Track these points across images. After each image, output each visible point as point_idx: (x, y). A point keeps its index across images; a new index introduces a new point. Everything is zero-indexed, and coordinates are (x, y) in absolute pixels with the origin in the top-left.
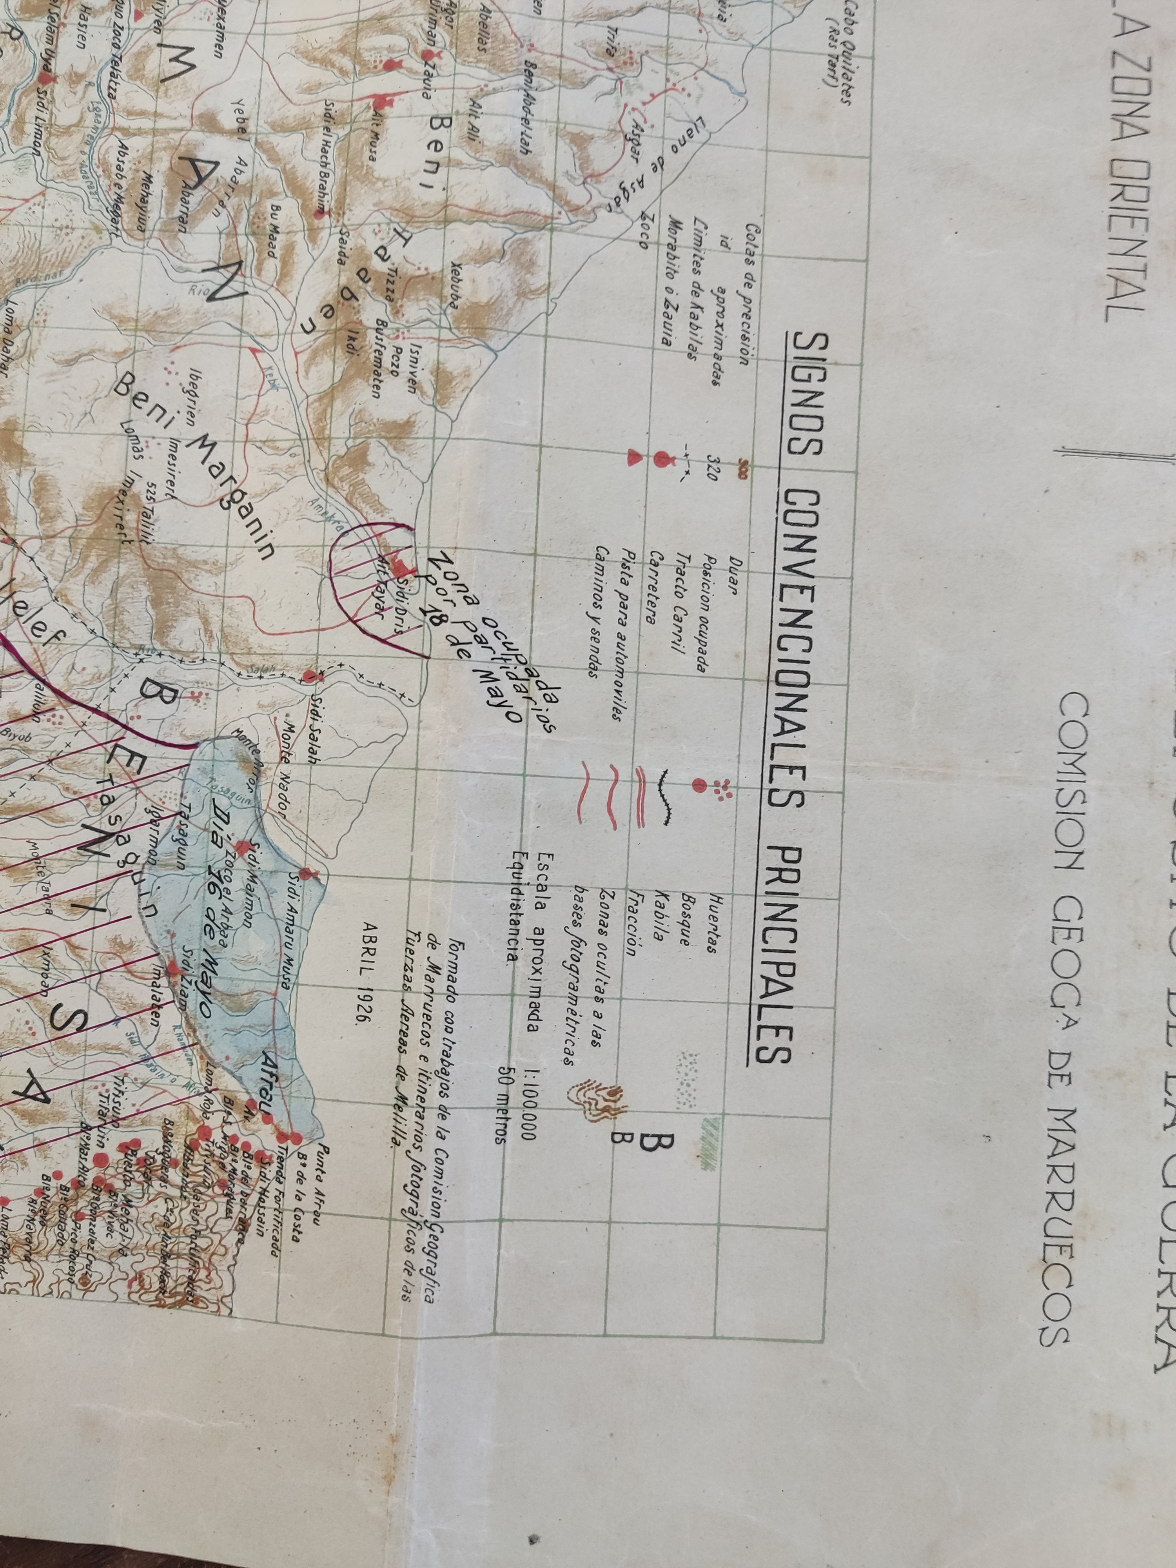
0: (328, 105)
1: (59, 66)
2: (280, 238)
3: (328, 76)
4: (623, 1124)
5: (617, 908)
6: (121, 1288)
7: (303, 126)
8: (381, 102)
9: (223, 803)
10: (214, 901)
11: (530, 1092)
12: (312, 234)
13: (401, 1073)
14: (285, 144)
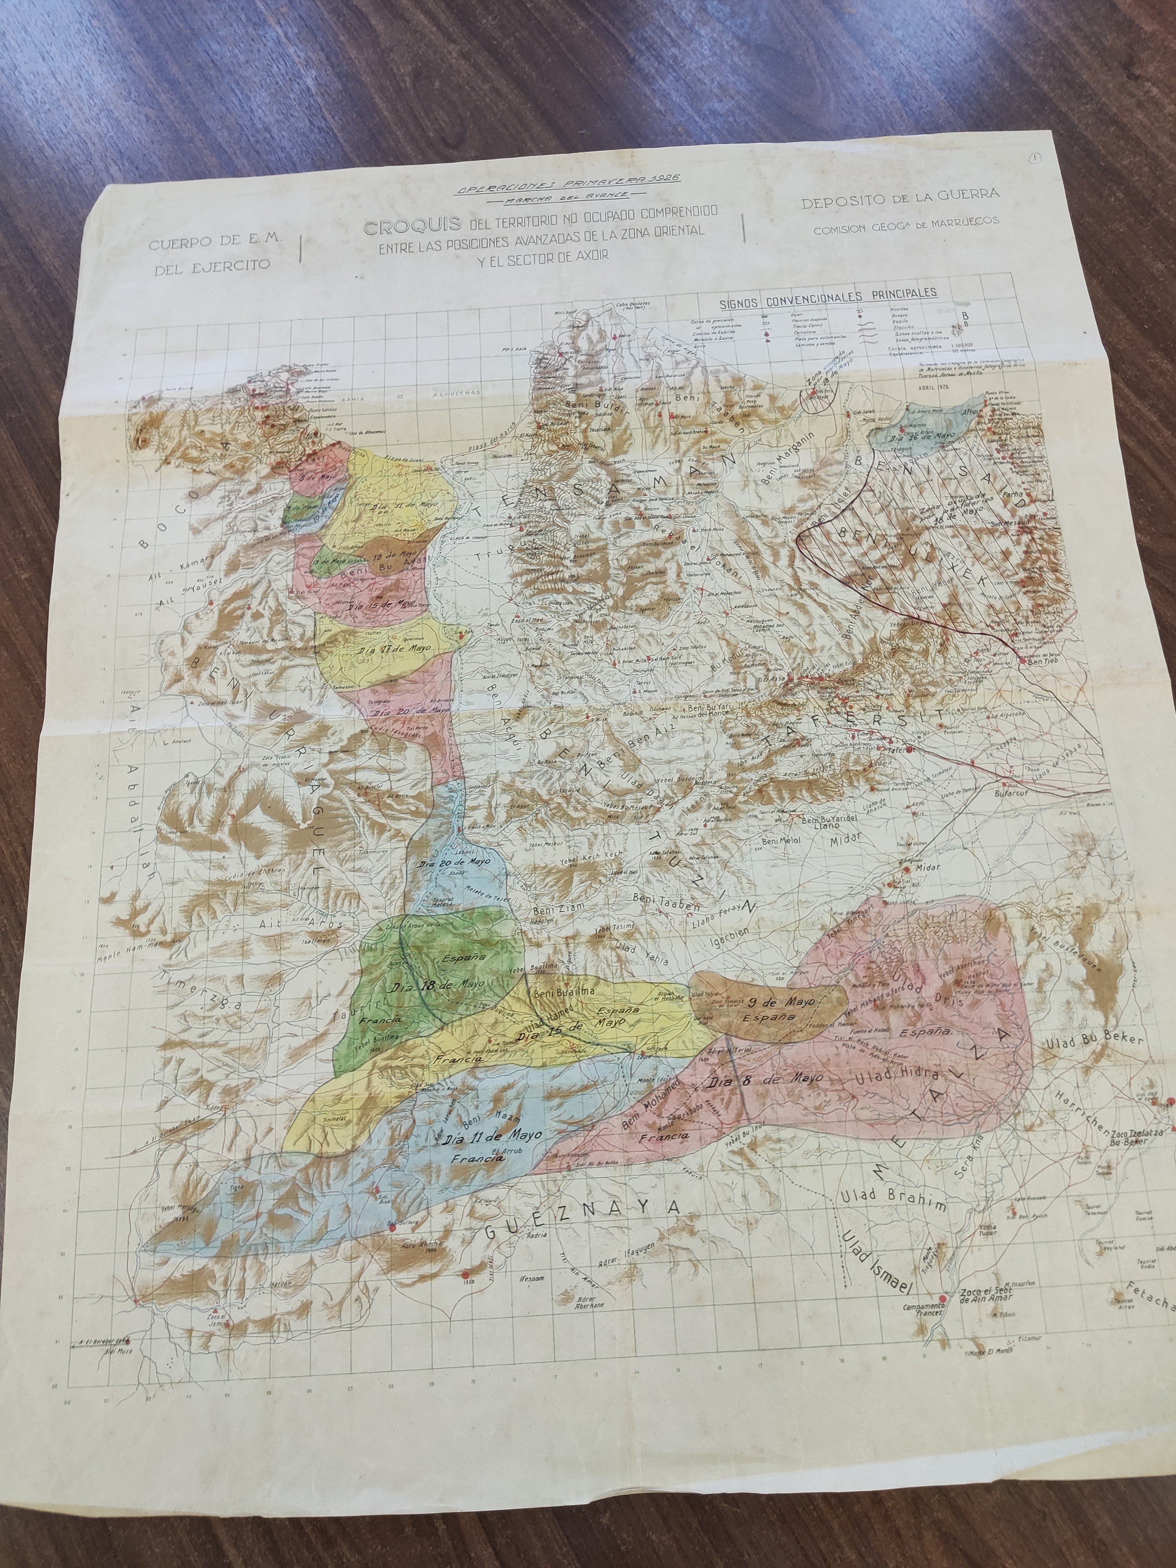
0: (672, 434)
1: (666, 514)
2: (714, 445)
3: (662, 435)
4: (962, 323)
5: (900, 332)
6: (1041, 448)
7: (677, 443)
8: (672, 416)
9: (889, 439)
10: (919, 437)
11: (959, 346)
12: (713, 433)
13: (961, 374)
14: (683, 446)
